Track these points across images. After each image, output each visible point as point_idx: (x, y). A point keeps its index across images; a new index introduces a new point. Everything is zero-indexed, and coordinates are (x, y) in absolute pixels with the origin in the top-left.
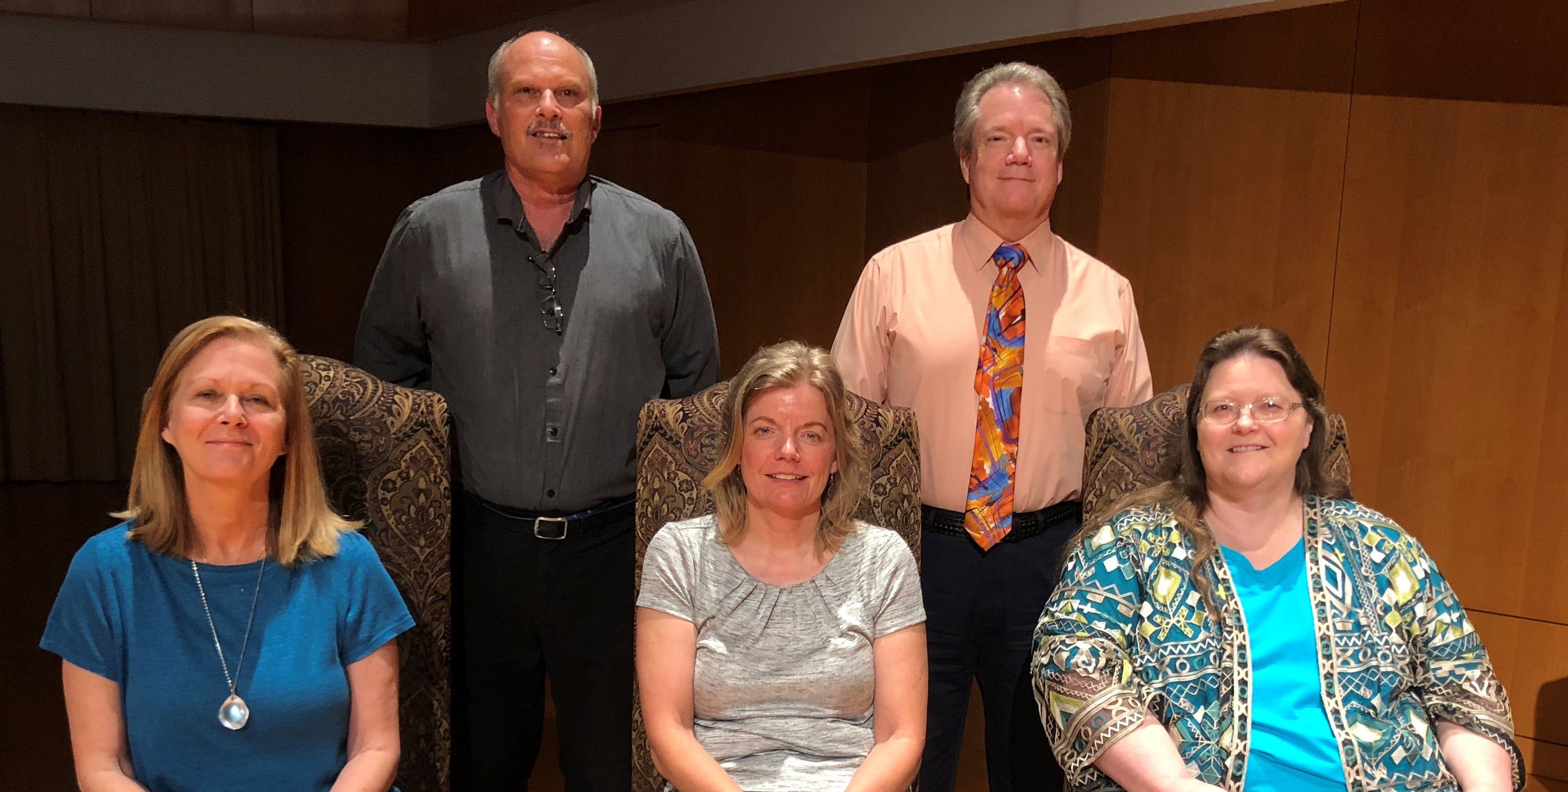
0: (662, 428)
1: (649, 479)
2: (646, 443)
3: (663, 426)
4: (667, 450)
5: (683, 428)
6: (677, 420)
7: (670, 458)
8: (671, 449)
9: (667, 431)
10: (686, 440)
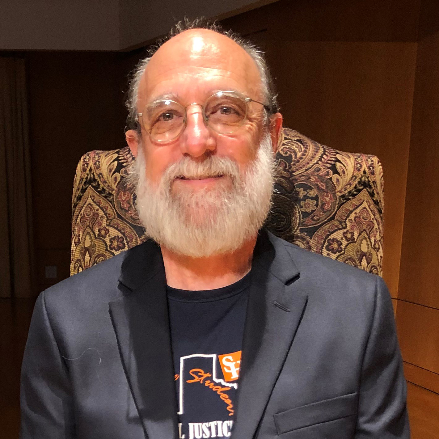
0: (95, 180)
1: (80, 238)
2: (79, 198)
3: (96, 177)
4: (98, 204)
5: (116, 178)
6: (111, 170)
7: (101, 213)
8: (103, 204)
9: (100, 183)
10: (118, 192)
